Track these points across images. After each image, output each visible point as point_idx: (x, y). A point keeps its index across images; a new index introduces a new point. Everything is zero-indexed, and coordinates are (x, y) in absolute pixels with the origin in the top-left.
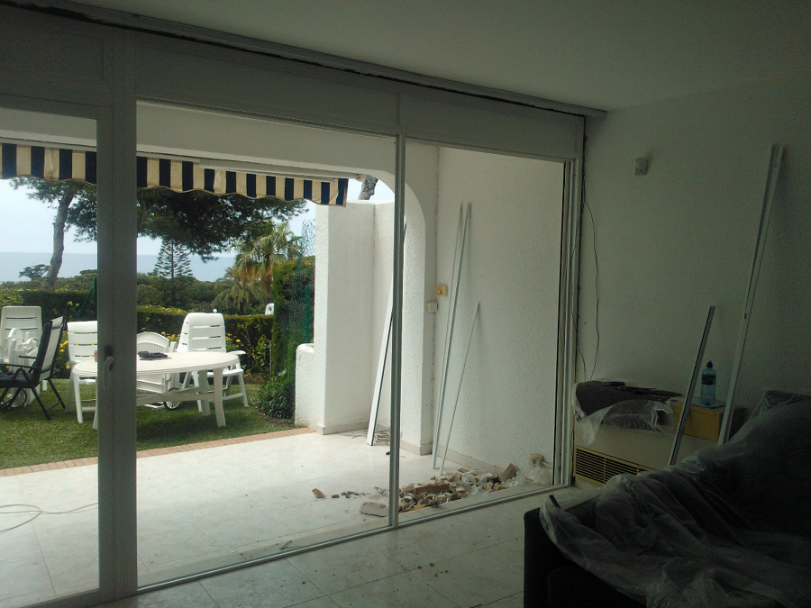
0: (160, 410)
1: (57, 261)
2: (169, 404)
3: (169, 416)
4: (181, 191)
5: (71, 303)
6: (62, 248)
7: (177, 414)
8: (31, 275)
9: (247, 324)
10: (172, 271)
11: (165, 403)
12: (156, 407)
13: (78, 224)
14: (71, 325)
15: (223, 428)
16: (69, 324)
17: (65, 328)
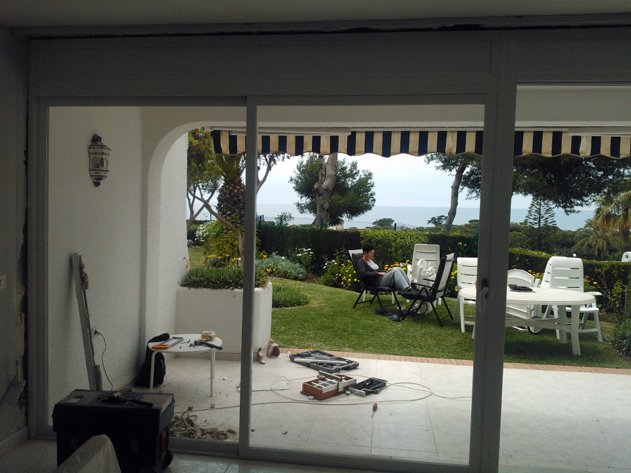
0: (524, 332)
1: (453, 213)
2: (531, 329)
3: (531, 338)
4: (550, 156)
5: (460, 243)
6: (456, 204)
7: (539, 338)
8: (435, 223)
9: (605, 269)
10: (539, 222)
11: (529, 328)
12: (521, 329)
13: (469, 187)
14: (460, 260)
15: (577, 356)
16: (458, 259)
17: (455, 262)
